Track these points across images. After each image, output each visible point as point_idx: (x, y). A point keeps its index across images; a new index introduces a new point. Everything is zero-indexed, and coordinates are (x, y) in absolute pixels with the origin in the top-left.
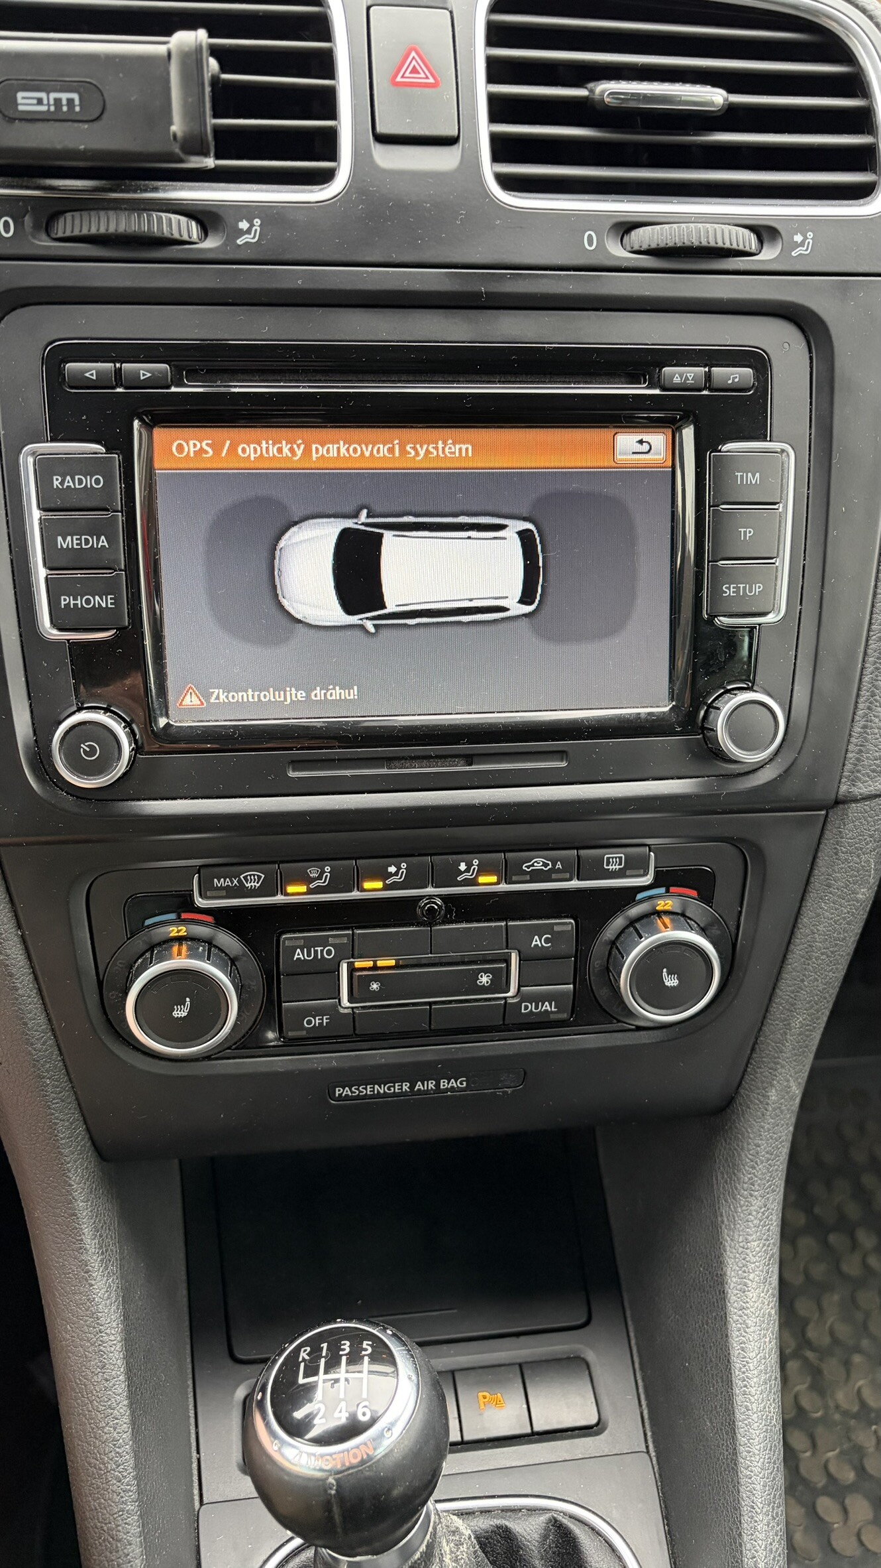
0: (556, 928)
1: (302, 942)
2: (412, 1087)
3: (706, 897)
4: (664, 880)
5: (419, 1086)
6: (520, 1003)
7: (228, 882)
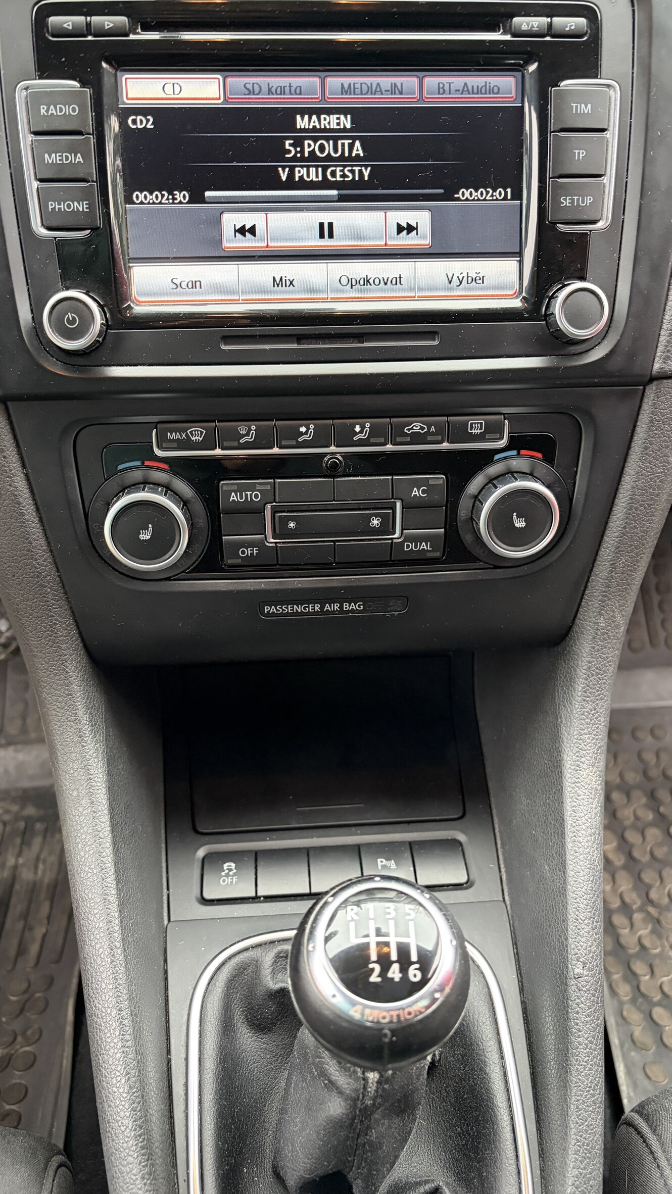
0: (431, 482)
1: (235, 488)
2: (322, 608)
3: (549, 459)
4: (516, 444)
5: (327, 607)
6: (403, 542)
7: (178, 436)
